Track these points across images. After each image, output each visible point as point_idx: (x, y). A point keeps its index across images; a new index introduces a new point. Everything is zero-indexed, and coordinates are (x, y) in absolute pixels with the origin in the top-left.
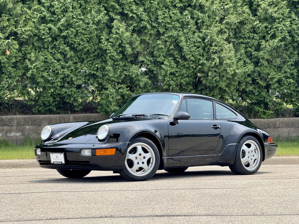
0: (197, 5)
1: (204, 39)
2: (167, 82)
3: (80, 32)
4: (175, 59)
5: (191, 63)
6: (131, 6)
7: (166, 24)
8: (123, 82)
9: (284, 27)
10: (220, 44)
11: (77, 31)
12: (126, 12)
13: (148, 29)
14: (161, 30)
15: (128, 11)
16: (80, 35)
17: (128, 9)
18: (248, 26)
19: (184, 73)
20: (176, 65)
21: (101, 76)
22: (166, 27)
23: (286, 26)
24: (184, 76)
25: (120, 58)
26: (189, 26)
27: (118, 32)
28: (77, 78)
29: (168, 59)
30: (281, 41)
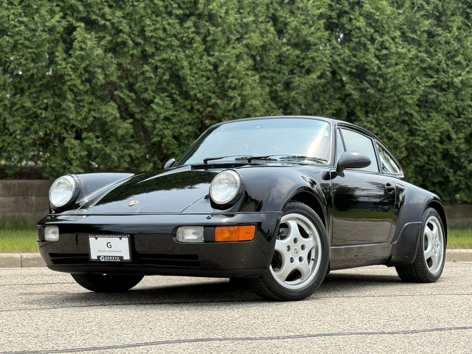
0: (206, 13)
1: (216, 67)
2: (158, 131)
3: (22, 44)
4: (170, 96)
5: (196, 104)
6: (103, 9)
7: (157, 40)
8: (90, 129)
9: (323, 57)
10: (241, 75)
11: (16, 41)
12: (94, 17)
13: (129, 46)
14: (150, 50)
15: (97, 15)
16: (21, 48)
17: (97, 12)
18: (274, 53)
19: (185, 118)
20: (172, 105)
21: (53, 117)
22: (158, 46)
23: (326, 57)
24: (184, 123)
25: (86, 89)
26: (195, 45)
27: (84, 46)
28: (14, 119)
29: (160, 96)
30: (320, 77)
